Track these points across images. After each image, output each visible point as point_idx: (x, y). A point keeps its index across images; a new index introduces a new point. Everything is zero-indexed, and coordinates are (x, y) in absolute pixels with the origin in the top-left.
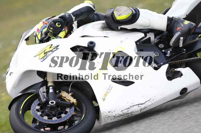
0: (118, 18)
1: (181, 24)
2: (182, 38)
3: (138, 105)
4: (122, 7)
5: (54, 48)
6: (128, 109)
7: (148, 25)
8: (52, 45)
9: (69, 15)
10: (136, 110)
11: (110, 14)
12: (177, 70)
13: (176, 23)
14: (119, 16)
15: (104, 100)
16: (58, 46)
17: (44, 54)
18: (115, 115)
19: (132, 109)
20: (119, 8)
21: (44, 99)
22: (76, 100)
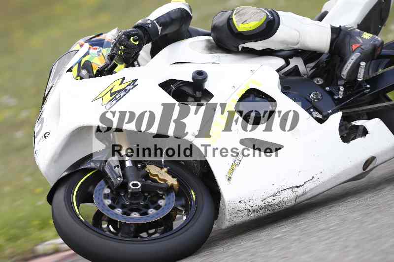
0: (241, 27)
1: (357, 38)
2: (363, 64)
3: (291, 189)
4: (246, 8)
5: (129, 85)
6: (273, 196)
7: (296, 41)
8: (124, 79)
9: (152, 22)
10: (288, 197)
11: (225, 22)
12: (356, 124)
13: (348, 36)
14: (243, 23)
15: (229, 179)
16: (136, 80)
17: (111, 96)
18: (250, 208)
19: (281, 196)
20: (242, 10)
21: (119, 179)
22: (178, 181)
